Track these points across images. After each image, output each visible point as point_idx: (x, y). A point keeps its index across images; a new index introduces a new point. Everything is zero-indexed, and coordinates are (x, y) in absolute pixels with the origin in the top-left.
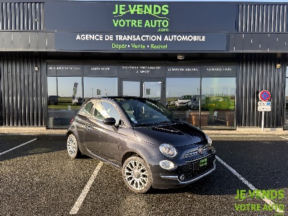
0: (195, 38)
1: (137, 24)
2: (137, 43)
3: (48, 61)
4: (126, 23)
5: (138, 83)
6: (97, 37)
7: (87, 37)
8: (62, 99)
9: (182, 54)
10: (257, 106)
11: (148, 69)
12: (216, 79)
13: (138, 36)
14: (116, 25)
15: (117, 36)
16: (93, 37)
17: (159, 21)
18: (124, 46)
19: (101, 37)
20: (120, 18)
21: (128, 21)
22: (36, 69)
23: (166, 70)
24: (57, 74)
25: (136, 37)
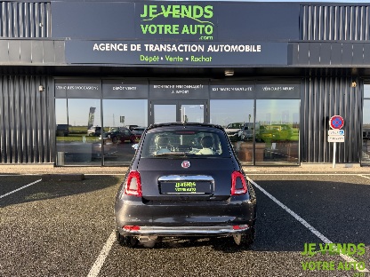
0: (247, 48)
1: (171, 30)
2: (173, 54)
3: (56, 78)
4: (158, 28)
5: (174, 107)
6: (121, 47)
7: (107, 47)
8: (74, 129)
9: (230, 69)
10: (327, 135)
11: (187, 89)
12: (273, 102)
13: (174, 46)
14: (145, 32)
15: (146, 46)
16: (116, 47)
17: (201, 26)
18: (155, 59)
19: (125, 46)
20: (150, 23)
21: (161, 26)
22: (40, 88)
23: (210, 90)
24: (68, 96)
25: (171, 47)
